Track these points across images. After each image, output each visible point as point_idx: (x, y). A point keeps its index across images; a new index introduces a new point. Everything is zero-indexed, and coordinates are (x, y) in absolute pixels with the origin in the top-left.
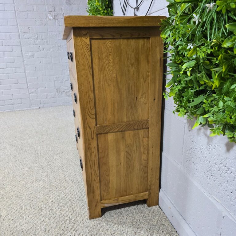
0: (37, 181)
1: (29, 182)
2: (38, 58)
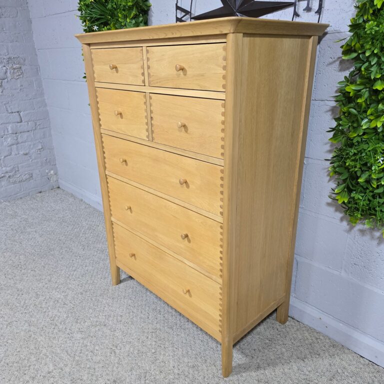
0: (119, 348)
1: (109, 354)
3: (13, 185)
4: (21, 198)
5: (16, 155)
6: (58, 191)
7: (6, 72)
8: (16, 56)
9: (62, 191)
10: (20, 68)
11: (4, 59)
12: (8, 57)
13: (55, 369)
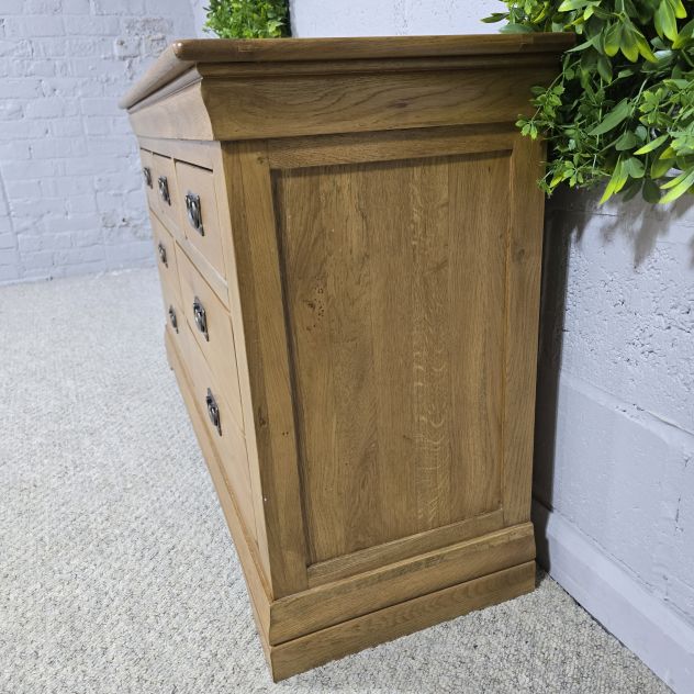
0: (78, 469)
2: (36, 118)
3: (139, 243)
7: (139, 45)
8: (157, 17)
10: (163, 39)
11: (137, 21)
12: (143, 17)
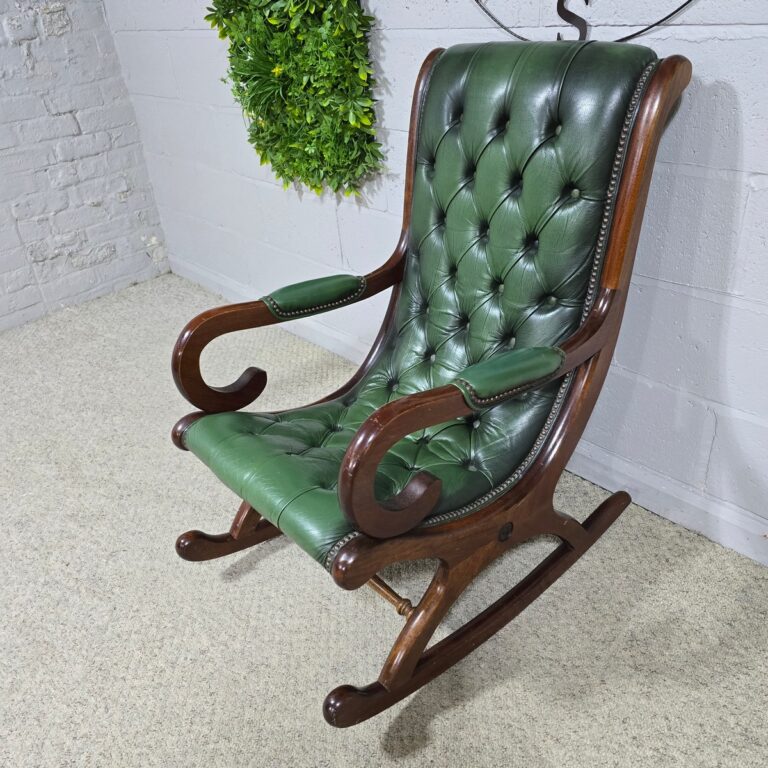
3: (79, 272)
4: (99, 298)
5: (78, 207)
6: (170, 280)
7: (36, 22)
9: (177, 279)
10: (64, 9)
13: (213, 645)
